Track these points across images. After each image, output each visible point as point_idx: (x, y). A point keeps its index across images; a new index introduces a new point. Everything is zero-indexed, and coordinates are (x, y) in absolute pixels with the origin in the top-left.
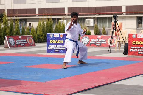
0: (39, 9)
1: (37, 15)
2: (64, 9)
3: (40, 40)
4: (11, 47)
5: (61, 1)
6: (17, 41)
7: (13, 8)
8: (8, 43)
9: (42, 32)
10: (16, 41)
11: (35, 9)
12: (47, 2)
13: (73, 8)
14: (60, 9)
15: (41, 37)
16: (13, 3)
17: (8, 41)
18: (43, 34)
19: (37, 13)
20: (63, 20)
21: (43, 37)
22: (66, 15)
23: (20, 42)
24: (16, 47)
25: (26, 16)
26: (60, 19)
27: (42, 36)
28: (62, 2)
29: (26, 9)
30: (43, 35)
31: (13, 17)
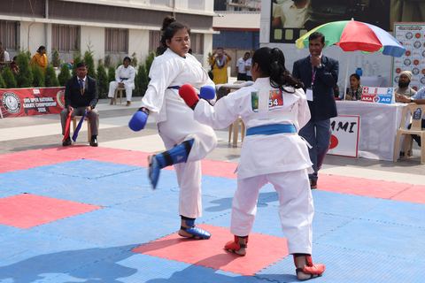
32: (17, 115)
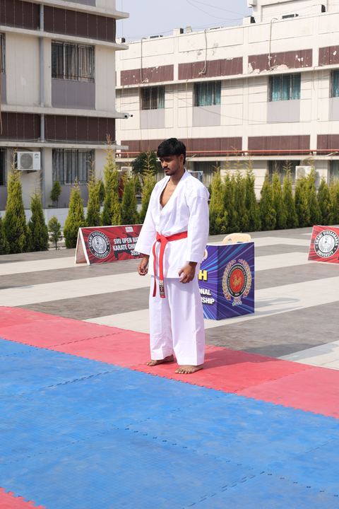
0: (250, 139)
1: (244, 152)
2: (307, 138)
3: (216, 227)
4: (94, 260)
5: (301, 119)
6: (117, 241)
7: (190, 137)
8: (87, 248)
9: (222, 206)
10: (112, 244)
11: (239, 140)
12: (268, 122)
13: (330, 135)
14: (299, 137)
15: (219, 220)
16: (190, 124)
17: (86, 243)
18: (224, 211)
19: (245, 147)
20: (306, 165)
21: (224, 218)
22: (313, 155)
23: (127, 243)
24: (112, 261)
25: (220, 156)
26: (298, 163)
27: (222, 216)
28: (303, 122)
29: (219, 140)
30: (226, 213)
31: (190, 156)
32: (106, 261)
